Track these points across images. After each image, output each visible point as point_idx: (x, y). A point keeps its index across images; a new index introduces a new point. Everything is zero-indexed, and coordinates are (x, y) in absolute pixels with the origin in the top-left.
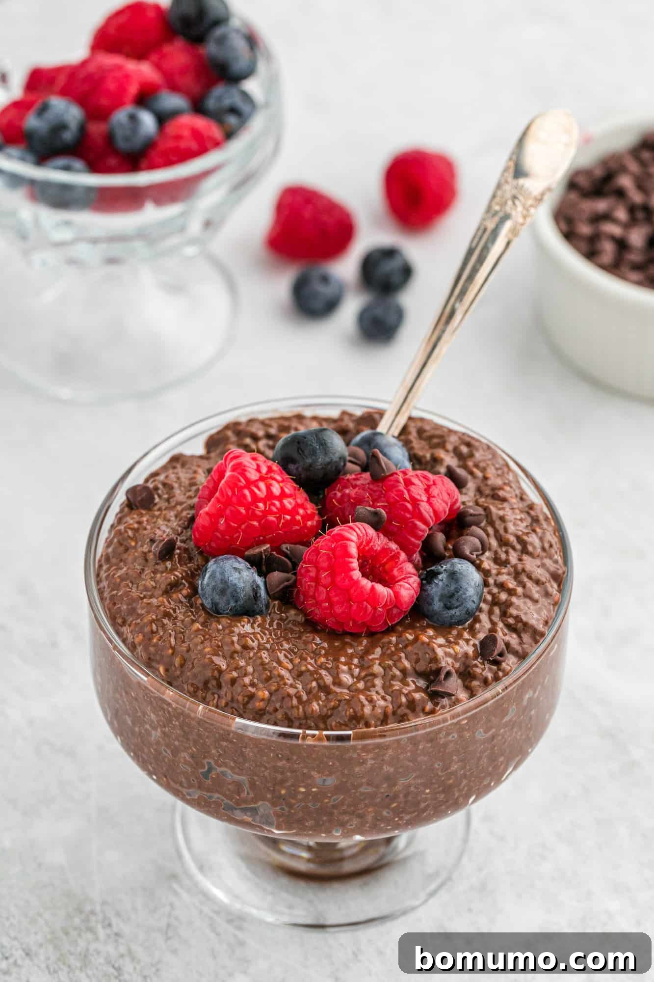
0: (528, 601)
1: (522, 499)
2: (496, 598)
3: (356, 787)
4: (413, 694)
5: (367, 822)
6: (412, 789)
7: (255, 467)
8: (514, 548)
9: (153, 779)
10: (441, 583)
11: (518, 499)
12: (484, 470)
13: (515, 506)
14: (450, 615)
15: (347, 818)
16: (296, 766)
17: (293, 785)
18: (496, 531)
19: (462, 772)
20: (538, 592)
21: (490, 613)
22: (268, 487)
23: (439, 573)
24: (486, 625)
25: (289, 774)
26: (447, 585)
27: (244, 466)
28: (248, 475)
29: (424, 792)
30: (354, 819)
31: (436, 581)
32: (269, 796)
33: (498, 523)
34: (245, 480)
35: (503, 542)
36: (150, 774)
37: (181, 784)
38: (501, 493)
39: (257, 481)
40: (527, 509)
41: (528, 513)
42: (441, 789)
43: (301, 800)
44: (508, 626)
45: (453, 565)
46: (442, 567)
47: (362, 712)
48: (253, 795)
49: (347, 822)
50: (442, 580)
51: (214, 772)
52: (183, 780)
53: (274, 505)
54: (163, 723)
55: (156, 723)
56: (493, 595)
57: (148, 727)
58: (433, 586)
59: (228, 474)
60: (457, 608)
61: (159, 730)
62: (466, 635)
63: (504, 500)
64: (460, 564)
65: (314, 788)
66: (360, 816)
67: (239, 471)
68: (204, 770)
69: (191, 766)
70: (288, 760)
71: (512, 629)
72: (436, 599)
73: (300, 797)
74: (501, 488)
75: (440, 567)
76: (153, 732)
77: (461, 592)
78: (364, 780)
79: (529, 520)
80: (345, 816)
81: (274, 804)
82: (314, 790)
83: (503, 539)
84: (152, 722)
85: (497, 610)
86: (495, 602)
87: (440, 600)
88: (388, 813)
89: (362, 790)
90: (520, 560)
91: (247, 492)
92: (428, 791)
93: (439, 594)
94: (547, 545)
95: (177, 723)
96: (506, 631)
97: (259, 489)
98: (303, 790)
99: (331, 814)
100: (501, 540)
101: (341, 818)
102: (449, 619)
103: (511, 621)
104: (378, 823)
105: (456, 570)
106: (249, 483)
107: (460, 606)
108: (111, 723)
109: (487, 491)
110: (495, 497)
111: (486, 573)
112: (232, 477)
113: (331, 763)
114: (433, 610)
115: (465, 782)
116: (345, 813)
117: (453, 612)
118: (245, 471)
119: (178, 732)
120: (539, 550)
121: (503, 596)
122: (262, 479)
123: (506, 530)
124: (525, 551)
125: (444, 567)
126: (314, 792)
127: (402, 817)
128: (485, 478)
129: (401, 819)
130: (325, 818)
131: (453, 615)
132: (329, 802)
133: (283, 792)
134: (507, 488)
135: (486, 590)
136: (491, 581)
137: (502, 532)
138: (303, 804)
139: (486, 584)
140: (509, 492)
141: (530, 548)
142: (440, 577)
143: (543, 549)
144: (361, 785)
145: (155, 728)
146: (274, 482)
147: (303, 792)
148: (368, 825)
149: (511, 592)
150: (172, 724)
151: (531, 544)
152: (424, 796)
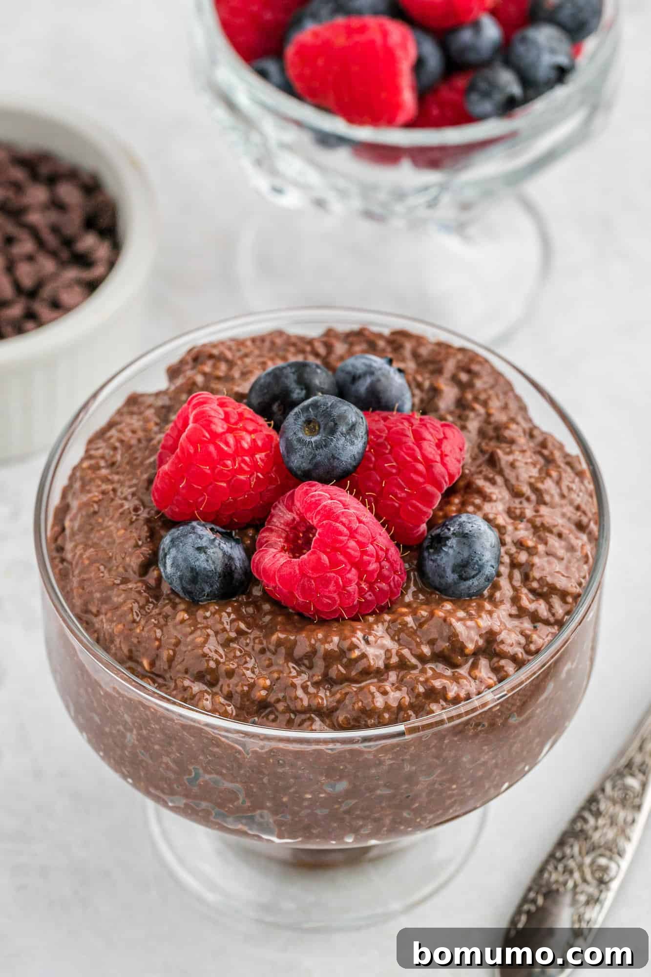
0: (551, 559)
1: (531, 436)
2: (515, 558)
3: (372, 790)
4: (432, 681)
5: (384, 826)
6: (436, 786)
7: (222, 416)
8: (528, 499)
9: (128, 782)
10: (451, 551)
11: (527, 437)
12: (485, 404)
13: (525, 448)
14: (467, 586)
15: (361, 823)
16: (300, 772)
17: (296, 792)
18: (506, 481)
19: (494, 761)
20: (561, 547)
21: (511, 577)
22: (238, 441)
23: (448, 538)
24: (507, 592)
25: (292, 780)
26: (459, 553)
27: (209, 416)
28: (213, 427)
29: (449, 788)
30: (369, 824)
31: (445, 549)
32: (268, 804)
33: (507, 471)
34: (209, 434)
35: (516, 494)
36: (125, 777)
37: (163, 791)
38: (507, 433)
39: (224, 433)
40: (539, 449)
41: (540, 454)
42: (469, 782)
43: (307, 807)
44: (532, 591)
45: (461, 525)
46: (449, 530)
47: (373, 705)
48: (249, 804)
49: (362, 827)
50: (452, 547)
51: (201, 779)
52: (165, 786)
53: (244, 461)
54: (140, 725)
55: (131, 724)
56: (511, 556)
57: (121, 728)
58: (443, 554)
59: (191, 425)
60: (473, 577)
61: (135, 732)
62: (488, 606)
63: (512, 442)
64: (469, 523)
65: (322, 793)
66: (376, 820)
67: (202, 422)
68: (191, 777)
69: (175, 772)
70: (292, 766)
71: (537, 594)
72: (449, 571)
73: (306, 804)
74: (507, 428)
75: (446, 530)
76: (128, 735)
77: (477, 559)
78: (381, 782)
79: (542, 461)
80: (358, 822)
81: (275, 812)
82: (322, 795)
83: (515, 490)
84: (126, 722)
85: (517, 575)
86: (514, 565)
87: (453, 571)
88: (409, 814)
89: (379, 792)
90: (537, 511)
91: (212, 448)
92: (454, 786)
93: (451, 564)
94: (565, 491)
95: (157, 727)
96: (531, 596)
97: (227, 444)
98: (309, 796)
99: (342, 820)
100: (513, 490)
101: (354, 823)
102: (467, 590)
103: (535, 585)
104: (397, 826)
105: (466, 531)
106: (215, 436)
107: (477, 574)
108: (75, 719)
109: (491, 433)
110: (499, 438)
111: (501, 530)
112: (195, 429)
113: (342, 767)
114: (446, 584)
115: (496, 772)
116: (358, 817)
117: (470, 582)
118: (211, 422)
119: (158, 736)
120: (557, 499)
121: (523, 557)
122: (230, 430)
123: (517, 478)
124: (541, 501)
125: (452, 529)
126: (321, 798)
127: (426, 817)
128: (489, 415)
129: (424, 819)
130: (335, 825)
131: (471, 586)
132: (339, 808)
133: (285, 799)
134: (513, 426)
135: (503, 550)
136: (508, 539)
137: (513, 481)
138: (309, 811)
139: (503, 543)
140: (516, 431)
141: (547, 498)
142: (449, 543)
143: (563, 496)
144: (377, 787)
145: (131, 731)
146: (244, 434)
147: (309, 798)
148: (385, 829)
149: (531, 551)
150: (150, 727)
151: (547, 492)
152: (450, 792)
